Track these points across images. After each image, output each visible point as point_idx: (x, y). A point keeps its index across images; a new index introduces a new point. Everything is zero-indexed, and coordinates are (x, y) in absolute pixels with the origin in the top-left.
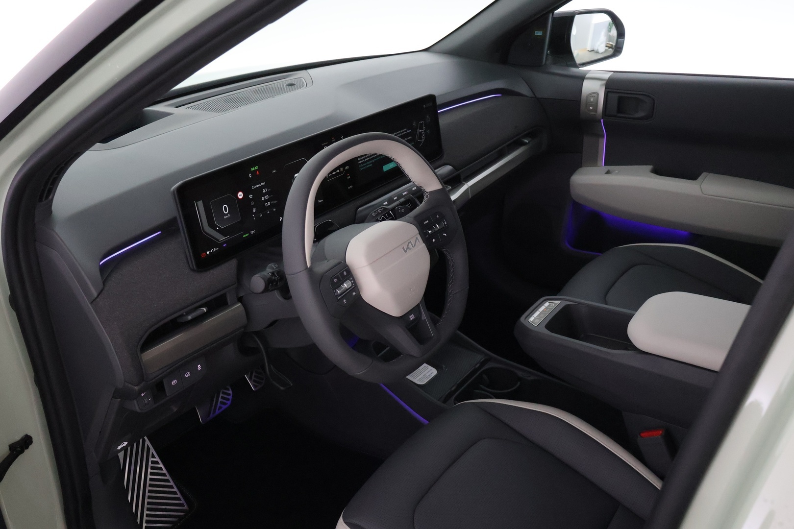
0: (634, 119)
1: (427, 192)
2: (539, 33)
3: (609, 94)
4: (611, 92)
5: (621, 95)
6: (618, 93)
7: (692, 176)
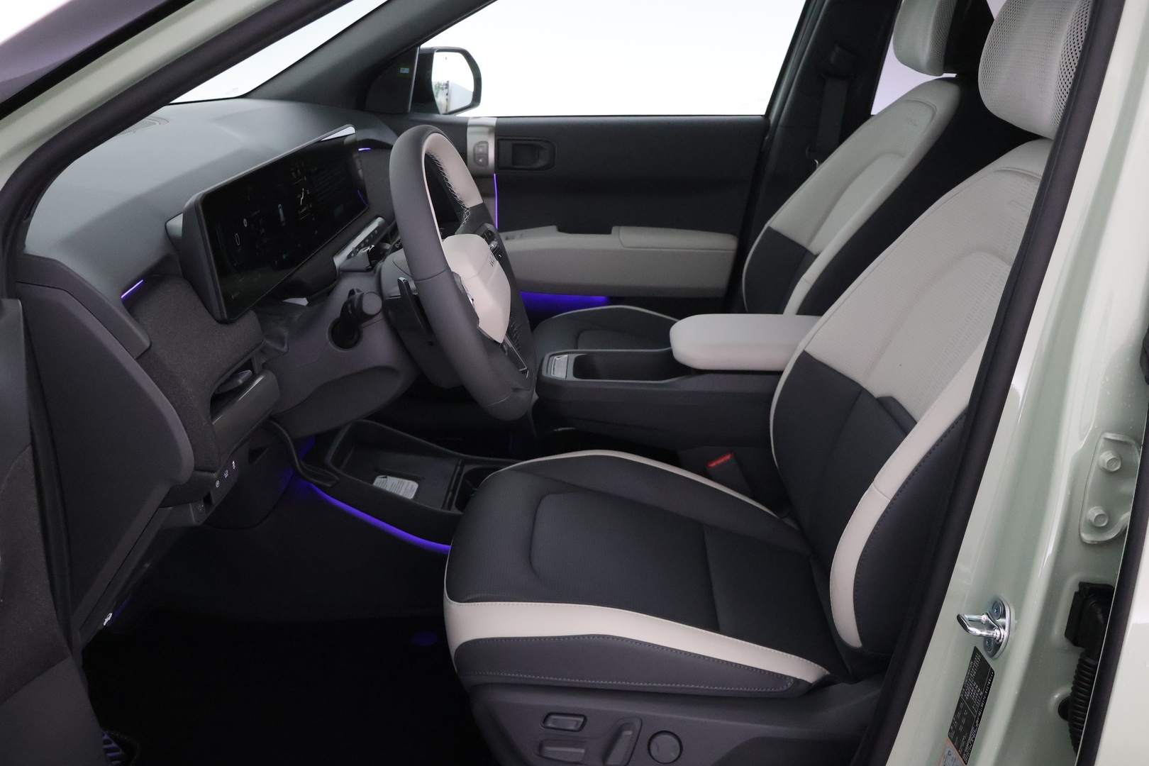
0: (536, 169)
1: (468, 209)
2: (405, 70)
3: (501, 143)
4: (501, 139)
5: (515, 142)
6: (514, 140)
7: (607, 231)
